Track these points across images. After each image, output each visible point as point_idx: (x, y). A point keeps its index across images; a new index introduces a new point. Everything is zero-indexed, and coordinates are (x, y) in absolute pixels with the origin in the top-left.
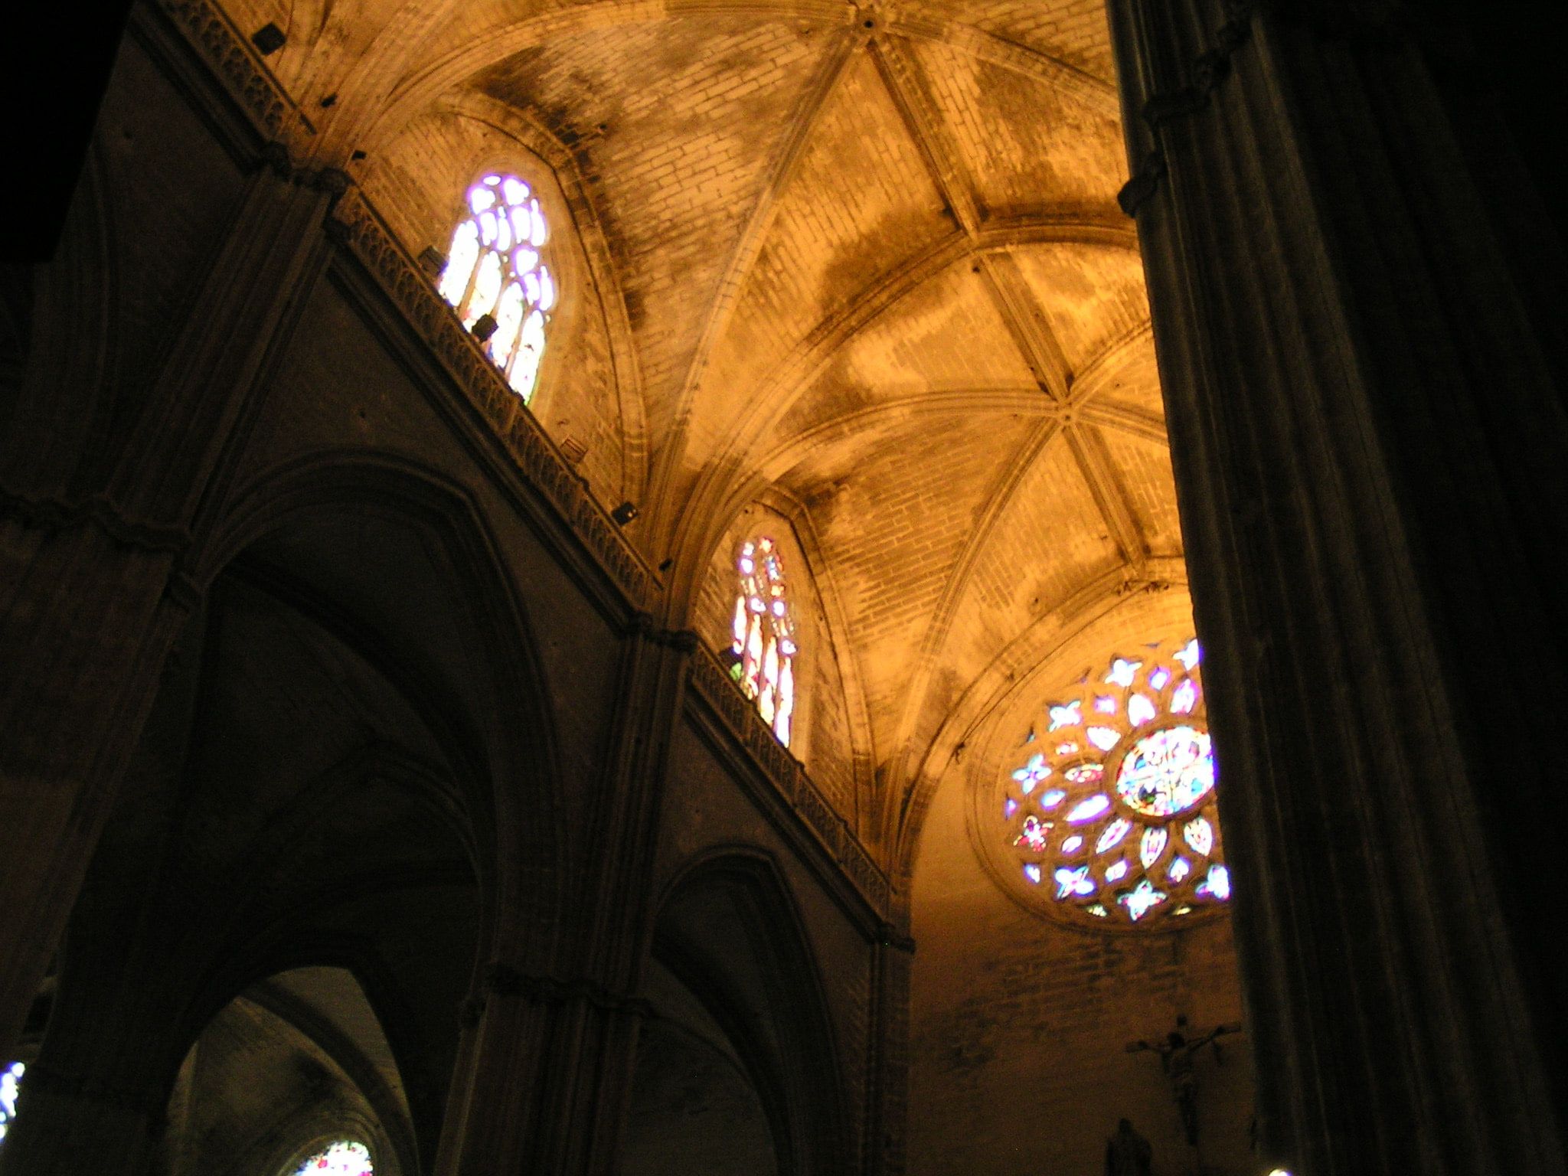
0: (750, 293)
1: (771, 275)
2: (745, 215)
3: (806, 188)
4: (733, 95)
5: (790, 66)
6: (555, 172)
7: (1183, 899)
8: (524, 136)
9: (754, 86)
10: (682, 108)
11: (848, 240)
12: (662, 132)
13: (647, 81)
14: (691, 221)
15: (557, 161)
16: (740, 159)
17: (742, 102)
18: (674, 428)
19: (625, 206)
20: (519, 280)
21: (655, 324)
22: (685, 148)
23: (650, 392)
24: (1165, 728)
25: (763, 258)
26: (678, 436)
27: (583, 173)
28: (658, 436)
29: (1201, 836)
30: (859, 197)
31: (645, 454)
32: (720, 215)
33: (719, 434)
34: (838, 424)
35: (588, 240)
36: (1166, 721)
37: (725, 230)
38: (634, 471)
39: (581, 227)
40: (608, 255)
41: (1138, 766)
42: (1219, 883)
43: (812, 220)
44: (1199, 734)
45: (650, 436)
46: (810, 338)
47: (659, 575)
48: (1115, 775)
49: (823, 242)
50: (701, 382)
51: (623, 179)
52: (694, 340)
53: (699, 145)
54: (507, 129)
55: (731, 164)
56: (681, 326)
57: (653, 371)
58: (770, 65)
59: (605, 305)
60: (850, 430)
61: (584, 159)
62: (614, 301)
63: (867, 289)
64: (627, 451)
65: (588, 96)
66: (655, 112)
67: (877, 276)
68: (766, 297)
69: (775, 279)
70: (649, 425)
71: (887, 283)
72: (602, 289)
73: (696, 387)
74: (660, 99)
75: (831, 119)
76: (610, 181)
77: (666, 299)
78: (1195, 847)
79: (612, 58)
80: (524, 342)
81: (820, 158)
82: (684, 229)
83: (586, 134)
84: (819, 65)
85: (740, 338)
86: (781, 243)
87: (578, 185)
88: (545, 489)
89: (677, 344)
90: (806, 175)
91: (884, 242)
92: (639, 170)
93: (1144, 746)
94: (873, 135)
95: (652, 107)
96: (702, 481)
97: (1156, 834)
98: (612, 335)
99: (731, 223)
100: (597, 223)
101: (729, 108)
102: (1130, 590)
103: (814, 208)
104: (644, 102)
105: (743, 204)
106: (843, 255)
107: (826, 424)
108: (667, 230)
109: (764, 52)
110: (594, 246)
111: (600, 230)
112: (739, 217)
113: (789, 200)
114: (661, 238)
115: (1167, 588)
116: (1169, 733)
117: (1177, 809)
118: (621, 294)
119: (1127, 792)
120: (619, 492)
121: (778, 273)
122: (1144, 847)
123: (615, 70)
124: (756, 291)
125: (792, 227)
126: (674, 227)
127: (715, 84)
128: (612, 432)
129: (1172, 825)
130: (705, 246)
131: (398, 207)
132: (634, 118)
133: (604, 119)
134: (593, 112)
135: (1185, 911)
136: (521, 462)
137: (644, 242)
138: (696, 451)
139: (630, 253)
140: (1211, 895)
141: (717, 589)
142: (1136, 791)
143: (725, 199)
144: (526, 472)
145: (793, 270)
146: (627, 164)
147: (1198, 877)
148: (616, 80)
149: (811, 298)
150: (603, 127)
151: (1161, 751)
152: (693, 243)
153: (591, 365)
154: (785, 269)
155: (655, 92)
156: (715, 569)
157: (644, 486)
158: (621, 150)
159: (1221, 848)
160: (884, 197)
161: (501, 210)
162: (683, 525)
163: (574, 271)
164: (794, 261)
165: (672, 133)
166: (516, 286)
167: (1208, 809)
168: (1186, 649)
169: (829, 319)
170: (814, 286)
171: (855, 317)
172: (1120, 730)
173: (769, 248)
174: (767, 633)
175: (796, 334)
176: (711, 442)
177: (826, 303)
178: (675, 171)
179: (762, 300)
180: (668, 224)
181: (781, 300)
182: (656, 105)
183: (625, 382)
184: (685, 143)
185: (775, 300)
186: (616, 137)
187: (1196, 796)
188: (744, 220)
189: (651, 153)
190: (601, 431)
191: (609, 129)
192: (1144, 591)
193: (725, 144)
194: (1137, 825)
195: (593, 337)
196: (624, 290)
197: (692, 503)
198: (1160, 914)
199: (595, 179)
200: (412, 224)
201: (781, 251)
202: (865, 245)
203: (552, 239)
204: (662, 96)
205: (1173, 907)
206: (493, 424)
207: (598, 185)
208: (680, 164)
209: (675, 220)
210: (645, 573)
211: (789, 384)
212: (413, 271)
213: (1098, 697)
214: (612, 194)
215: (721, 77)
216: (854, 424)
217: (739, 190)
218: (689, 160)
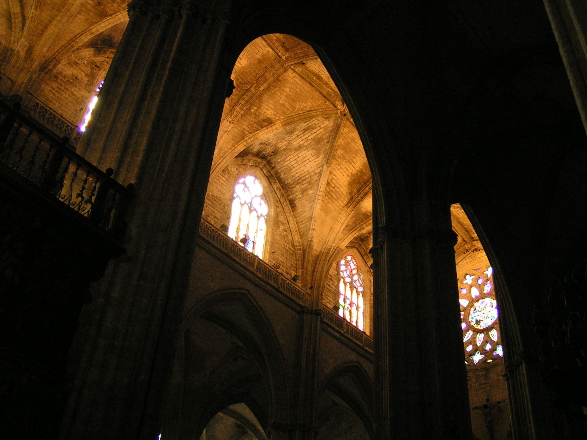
0: (326, 195)
1: (331, 189)
2: (320, 172)
3: (337, 161)
4: (310, 138)
5: (325, 128)
6: (261, 169)
7: (489, 357)
8: (249, 163)
9: (315, 134)
10: (295, 144)
11: (353, 173)
12: (291, 151)
13: (283, 139)
14: (305, 176)
15: (261, 166)
16: (315, 156)
17: (313, 139)
18: (309, 243)
19: (285, 174)
20: (255, 209)
21: (299, 209)
22: (298, 155)
23: (301, 230)
24: (482, 299)
25: (328, 184)
26: (311, 246)
27: (270, 167)
28: (305, 245)
29: (494, 335)
30: (354, 160)
31: (302, 251)
32: (313, 174)
33: (323, 241)
34: (362, 225)
35: (275, 187)
36: (483, 296)
37: (315, 178)
38: (299, 257)
39: (272, 184)
40: (282, 190)
41: (475, 312)
42: (500, 351)
43: (341, 170)
44: (492, 300)
45: (303, 244)
46: (347, 206)
47: (309, 292)
48: (468, 316)
49: (346, 175)
50: (315, 228)
51: (282, 167)
52: (311, 213)
53: (303, 154)
54: (244, 164)
55: (313, 158)
56: (307, 209)
57: (301, 223)
58: (319, 128)
59: (283, 206)
60: (366, 226)
61: (269, 162)
62: (286, 204)
63: (362, 187)
64: (296, 252)
65: (266, 147)
66: (288, 146)
67: (365, 182)
68: (331, 195)
69: (333, 190)
70: (302, 241)
71: (368, 184)
72: (282, 201)
73: (314, 229)
74: (288, 142)
75: (341, 140)
76: (278, 168)
77: (301, 201)
78: (493, 339)
79: (270, 137)
80: (259, 229)
81: (340, 152)
82: (303, 179)
83: (268, 156)
84: (333, 126)
85: (325, 210)
86: (333, 179)
87: (269, 171)
88: (269, 281)
89: (307, 215)
90: (337, 157)
91: (365, 171)
92: (287, 163)
93: (476, 305)
94: (355, 142)
95: (286, 145)
96: (320, 257)
97: (481, 334)
98: (287, 215)
99: (316, 176)
100: (277, 181)
101: (309, 142)
102: (468, 252)
103: (341, 167)
104: (284, 144)
105: (319, 169)
106: (353, 178)
107: (358, 226)
108: (298, 180)
109: (316, 125)
110: (277, 188)
111: (278, 183)
112: (319, 173)
113: (333, 166)
114: (297, 182)
115: (479, 251)
116: (483, 300)
117: (487, 326)
118: (288, 202)
119: (472, 321)
120: (295, 266)
121: (333, 188)
122: (477, 339)
123: (272, 139)
124: (327, 194)
125: (335, 173)
126: (300, 179)
127: (304, 136)
128: (291, 247)
129: (485, 332)
130: (310, 183)
131: (213, 208)
132: (281, 149)
133: (273, 150)
134: (269, 150)
135: (491, 361)
136: (260, 276)
137: (292, 184)
138: (317, 247)
139: (288, 188)
140: (498, 355)
141: (332, 282)
142: (474, 321)
143: (313, 169)
144: (262, 279)
145: (338, 186)
146: (282, 162)
147: (494, 349)
148: (274, 141)
149: (345, 193)
150: (273, 152)
151: (481, 306)
152: (306, 183)
153: (281, 228)
154: (335, 186)
155: (287, 141)
156: (331, 276)
157: (303, 262)
158: (280, 158)
159: (500, 339)
160: (362, 158)
161: (246, 189)
162: (315, 274)
163: (272, 199)
164: (338, 183)
165: (294, 151)
166: (254, 212)
167: (495, 326)
168: (487, 270)
169: (352, 198)
170: (346, 189)
171: (359, 196)
172: (469, 300)
173: (329, 181)
174: (352, 287)
175: (342, 204)
176: (321, 243)
177: (350, 193)
178: (297, 162)
179: (330, 197)
180: (298, 178)
181: (336, 196)
182: (287, 144)
183: (293, 229)
184: (298, 154)
185: (334, 196)
186: (278, 155)
187: (492, 321)
188: (320, 174)
189: (289, 158)
190: (287, 248)
191: (275, 153)
192: (472, 252)
193: (311, 152)
194: (475, 333)
195: (281, 218)
196: (288, 200)
197: (317, 266)
198: (483, 362)
199: (274, 168)
200: (218, 211)
201: (333, 181)
202: (359, 173)
203: (264, 190)
204: (289, 141)
205: (486, 360)
206: (251, 268)
207: (275, 169)
208: (298, 160)
209: (300, 177)
210: (304, 292)
211: (342, 221)
212: (220, 232)
213: (462, 289)
214: (280, 171)
215: (305, 133)
216: (367, 223)
217: (317, 165)
218: (301, 158)
